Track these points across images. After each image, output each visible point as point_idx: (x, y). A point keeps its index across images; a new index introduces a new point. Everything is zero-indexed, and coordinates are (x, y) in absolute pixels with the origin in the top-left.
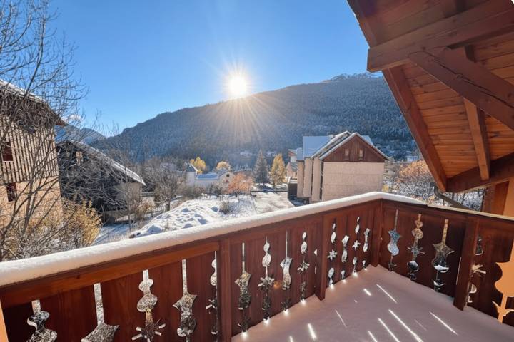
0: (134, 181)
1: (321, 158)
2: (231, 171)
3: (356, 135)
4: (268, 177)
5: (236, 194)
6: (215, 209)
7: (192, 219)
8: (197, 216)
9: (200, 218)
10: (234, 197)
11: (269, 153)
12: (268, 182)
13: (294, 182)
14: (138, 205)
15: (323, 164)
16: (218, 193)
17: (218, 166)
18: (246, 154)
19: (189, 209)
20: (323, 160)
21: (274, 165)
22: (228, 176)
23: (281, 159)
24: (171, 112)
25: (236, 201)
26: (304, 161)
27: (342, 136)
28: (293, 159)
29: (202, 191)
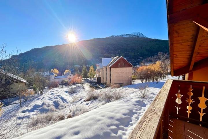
0: (22, 82)
1: (110, 66)
2: (72, 74)
3: (122, 58)
4: (88, 75)
5: (75, 84)
6: (66, 92)
7: (57, 98)
8: (59, 96)
9: (60, 97)
10: (74, 85)
11: (87, 65)
12: (89, 78)
13: (99, 76)
14: (25, 94)
15: (110, 69)
16: (66, 84)
17: (65, 72)
18: (77, 66)
19: (54, 93)
20: (111, 67)
21: (90, 71)
22: (70, 76)
23: (93, 68)
24: (39, 48)
25: (75, 87)
26: (103, 68)
27: (117, 58)
28: (98, 68)
29: (58, 84)
